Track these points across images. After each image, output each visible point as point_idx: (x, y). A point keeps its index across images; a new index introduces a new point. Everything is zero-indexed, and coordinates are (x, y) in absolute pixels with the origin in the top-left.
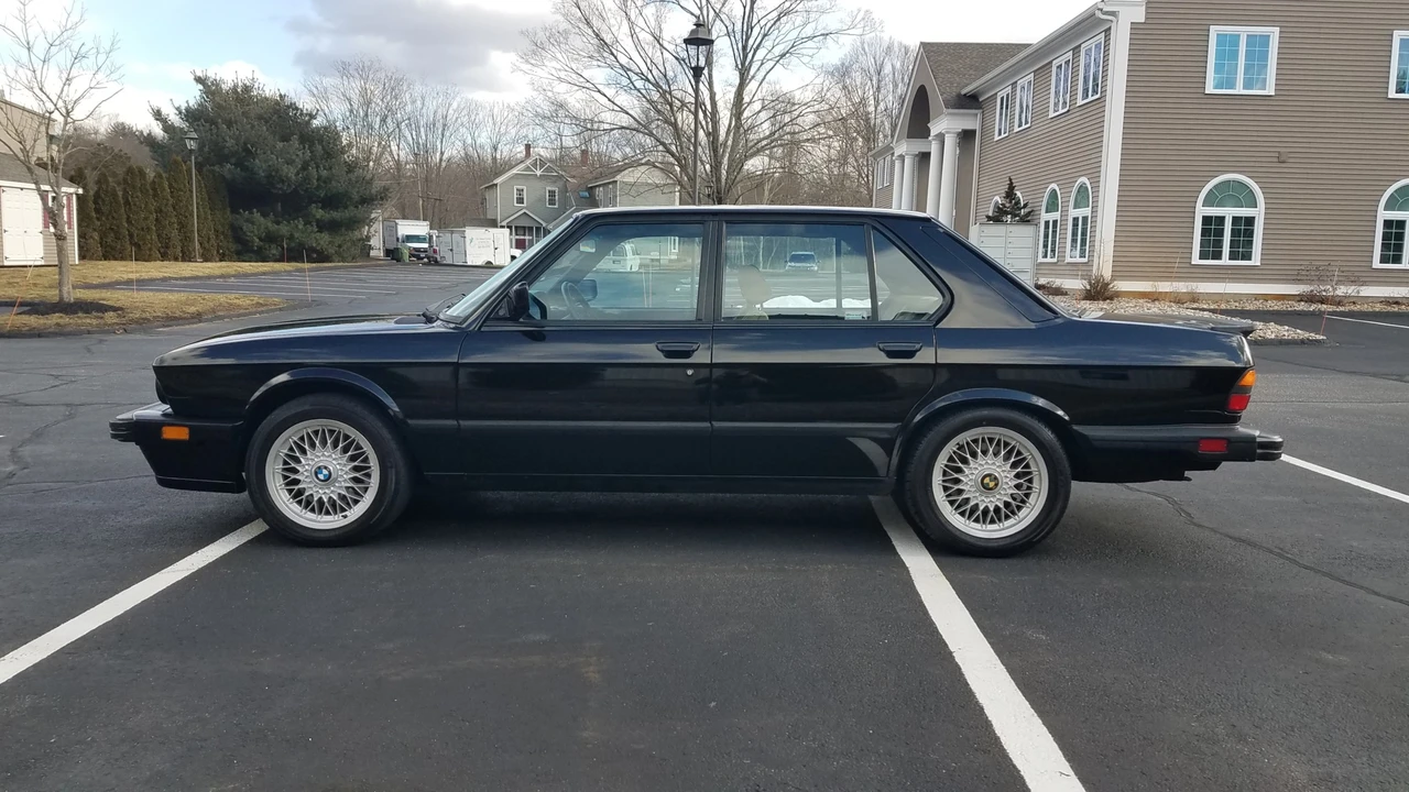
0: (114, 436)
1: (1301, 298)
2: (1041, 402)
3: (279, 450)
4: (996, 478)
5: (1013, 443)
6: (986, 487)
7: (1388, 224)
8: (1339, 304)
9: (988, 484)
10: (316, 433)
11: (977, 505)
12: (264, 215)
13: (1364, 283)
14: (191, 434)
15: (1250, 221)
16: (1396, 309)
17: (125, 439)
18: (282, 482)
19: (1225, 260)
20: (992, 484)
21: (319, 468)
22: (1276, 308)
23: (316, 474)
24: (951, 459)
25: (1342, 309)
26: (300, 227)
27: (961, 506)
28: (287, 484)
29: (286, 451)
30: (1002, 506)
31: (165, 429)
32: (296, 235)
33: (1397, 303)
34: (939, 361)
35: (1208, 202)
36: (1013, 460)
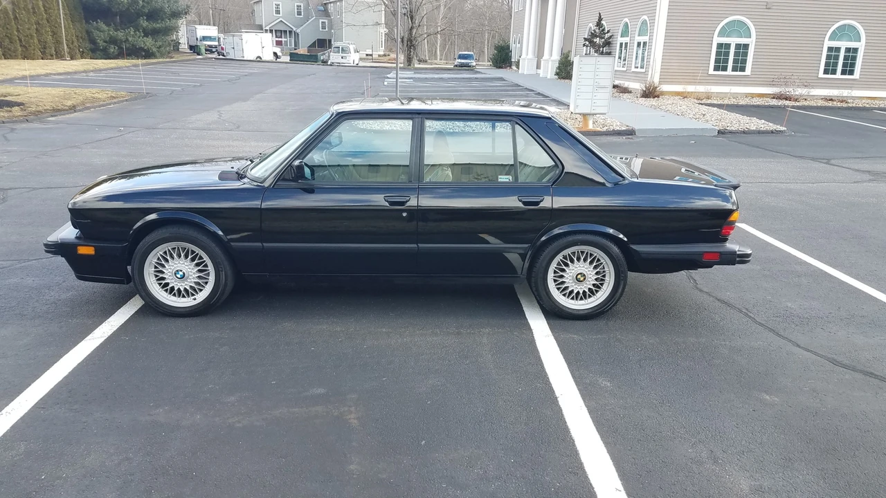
0: (47, 251)
1: (774, 97)
2: (611, 231)
3: (152, 259)
4: (584, 275)
5: (595, 255)
6: (579, 280)
7: (830, 49)
8: (796, 100)
9: (580, 278)
10: (174, 249)
11: (573, 290)
12: (108, 25)
13: (813, 87)
14: (96, 250)
15: (746, 46)
16: (830, 104)
17: (55, 253)
18: (154, 279)
19: (729, 72)
20: (582, 279)
21: (177, 271)
22: (758, 103)
23: (175, 274)
24: (559, 264)
25: (798, 104)
26: (132, 33)
27: (563, 290)
28: (158, 280)
29: (156, 261)
30: (587, 291)
31: (79, 248)
32: (130, 39)
33: (831, 100)
34: (554, 207)
35: (721, 34)
36: (595, 264)
